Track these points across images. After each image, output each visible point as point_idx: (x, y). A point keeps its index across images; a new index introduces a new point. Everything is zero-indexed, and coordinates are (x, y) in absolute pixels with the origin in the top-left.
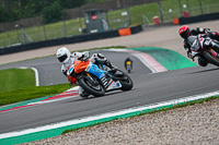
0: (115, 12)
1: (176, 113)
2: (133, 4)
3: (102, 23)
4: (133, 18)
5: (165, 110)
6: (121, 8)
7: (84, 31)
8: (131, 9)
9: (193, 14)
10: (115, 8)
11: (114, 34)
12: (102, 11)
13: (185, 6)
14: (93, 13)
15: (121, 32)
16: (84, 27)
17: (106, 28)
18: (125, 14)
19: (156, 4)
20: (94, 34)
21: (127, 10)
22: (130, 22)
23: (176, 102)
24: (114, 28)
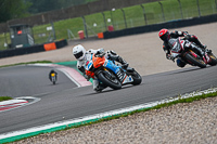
0: (40, 27)
1: (101, 127)
2: (58, 19)
3: (27, 38)
4: (58, 33)
5: (90, 124)
6: (46, 23)
7: (10, 46)
8: (56, 23)
9: (118, 28)
10: (40, 23)
11: (40, 49)
12: (27, 26)
13: (109, 20)
14: (18, 28)
15: (46, 46)
16: (9, 42)
17: (31, 43)
18: (49, 28)
19: (81, 19)
20: (20, 49)
21: (52, 25)
22: (55, 37)
23: (101, 116)
24: (40, 43)
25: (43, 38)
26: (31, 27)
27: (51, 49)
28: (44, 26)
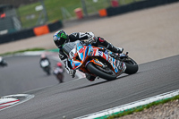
25: (32, 21)
26: (17, 7)
27: (42, 34)
28: (32, 6)
